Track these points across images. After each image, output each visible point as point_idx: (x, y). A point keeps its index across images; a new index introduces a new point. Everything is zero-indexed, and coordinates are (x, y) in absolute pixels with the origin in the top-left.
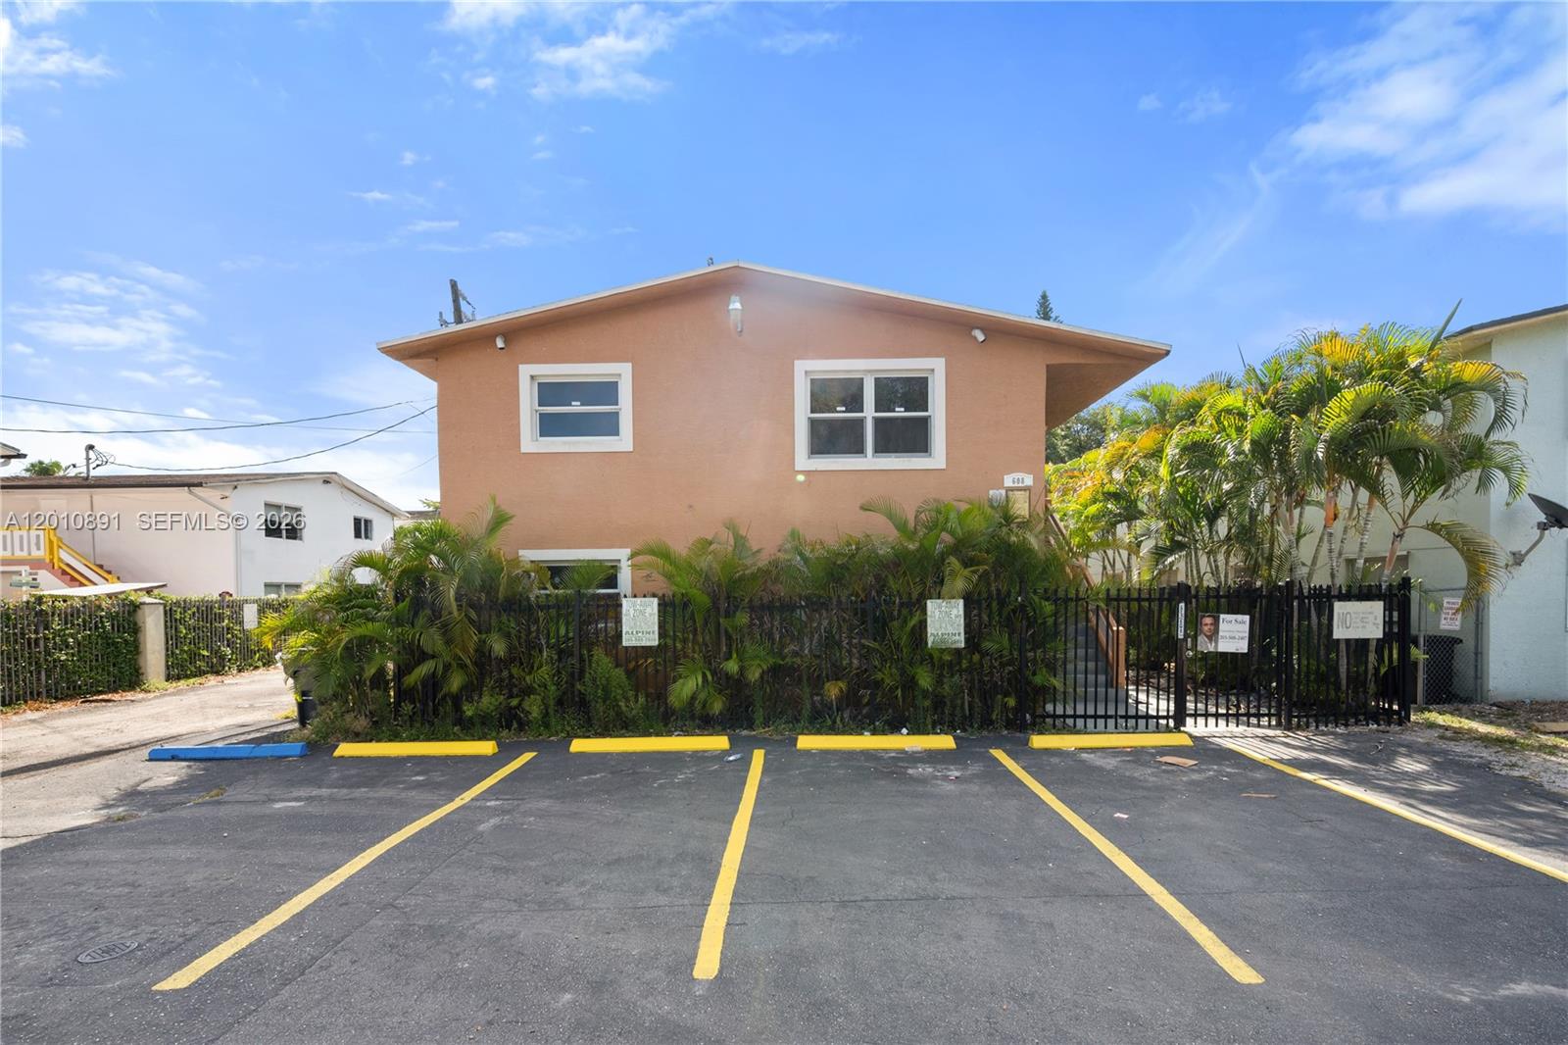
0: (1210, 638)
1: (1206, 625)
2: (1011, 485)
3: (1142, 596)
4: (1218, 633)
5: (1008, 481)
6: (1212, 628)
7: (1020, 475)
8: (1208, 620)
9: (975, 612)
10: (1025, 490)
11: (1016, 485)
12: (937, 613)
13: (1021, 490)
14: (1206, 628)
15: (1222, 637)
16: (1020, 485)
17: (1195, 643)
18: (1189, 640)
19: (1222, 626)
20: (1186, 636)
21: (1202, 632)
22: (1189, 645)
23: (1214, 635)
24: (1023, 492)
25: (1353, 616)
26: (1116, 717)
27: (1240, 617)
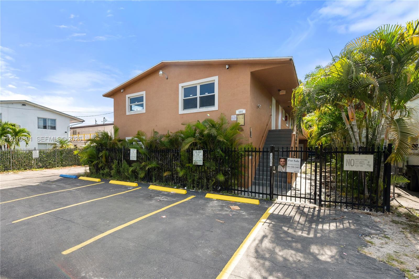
0: (283, 166)
1: (282, 161)
2: (238, 113)
3: (257, 150)
4: (287, 165)
5: (237, 112)
6: (284, 163)
7: (240, 110)
8: (282, 160)
9: (206, 154)
10: (243, 115)
11: (240, 113)
12: (196, 154)
13: (241, 115)
14: (281, 163)
15: (288, 167)
16: (241, 113)
17: (277, 168)
18: (274, 167)
19: (288, 162)
20: (273, 165)
21: (280, 164)
22: (274, 168)
23: (285, 165)
24: (242, 115)
25: (355, 161)
26: (248, 192)
27: (296, 159)
